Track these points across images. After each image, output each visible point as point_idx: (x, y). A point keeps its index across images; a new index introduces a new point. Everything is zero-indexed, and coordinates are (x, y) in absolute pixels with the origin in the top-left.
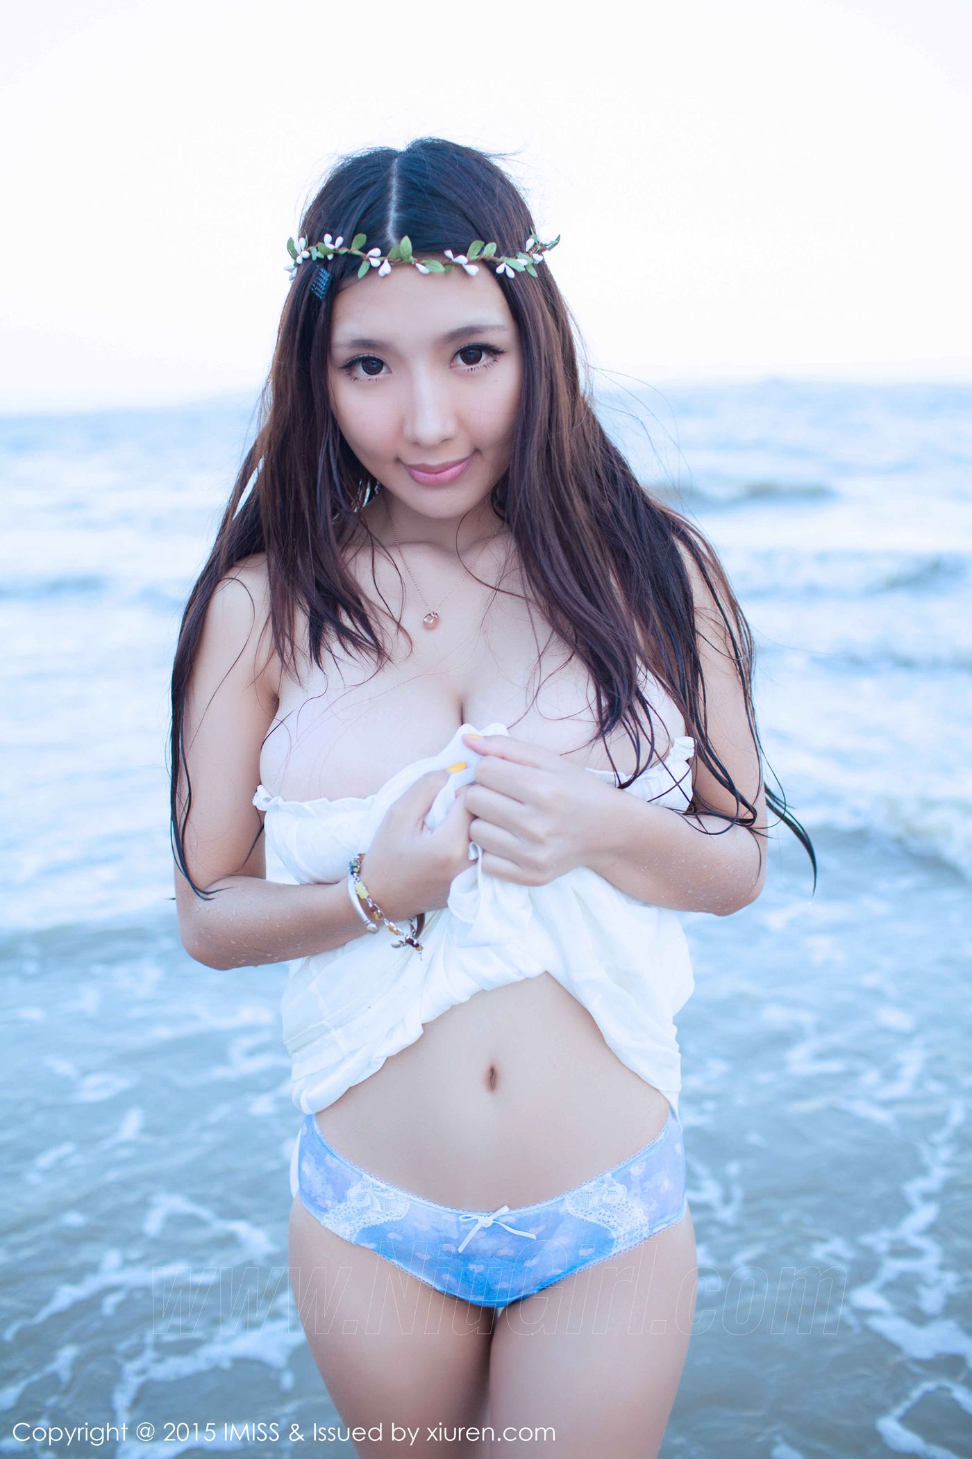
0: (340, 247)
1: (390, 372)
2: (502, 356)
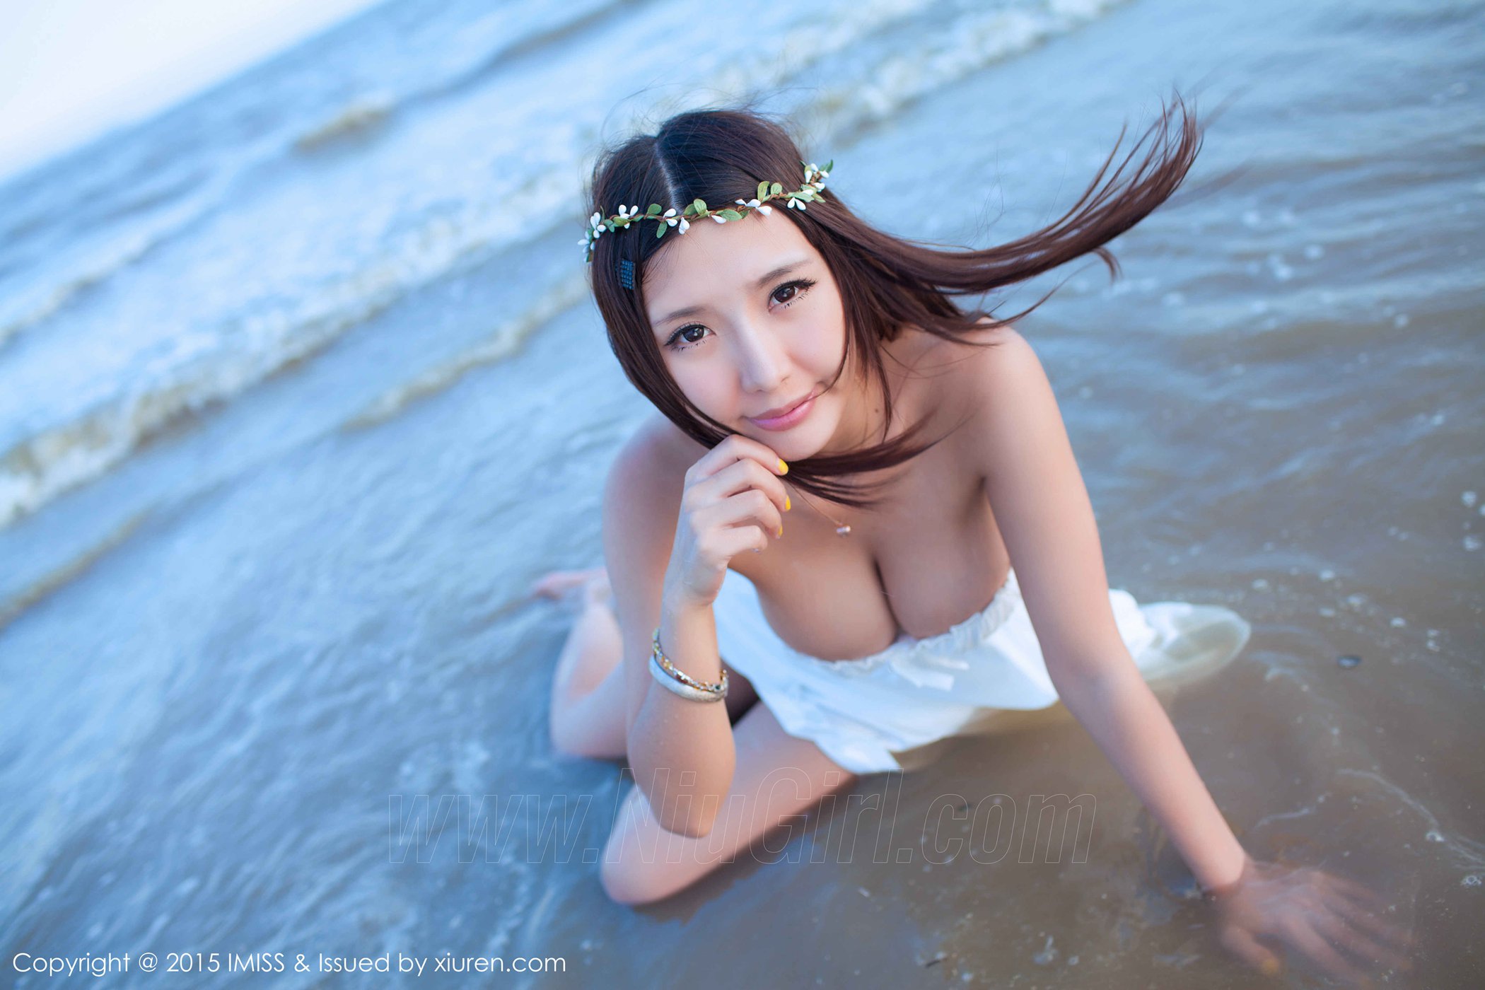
0: (636, 215)
1: (713, 333)
2: (815, 286)
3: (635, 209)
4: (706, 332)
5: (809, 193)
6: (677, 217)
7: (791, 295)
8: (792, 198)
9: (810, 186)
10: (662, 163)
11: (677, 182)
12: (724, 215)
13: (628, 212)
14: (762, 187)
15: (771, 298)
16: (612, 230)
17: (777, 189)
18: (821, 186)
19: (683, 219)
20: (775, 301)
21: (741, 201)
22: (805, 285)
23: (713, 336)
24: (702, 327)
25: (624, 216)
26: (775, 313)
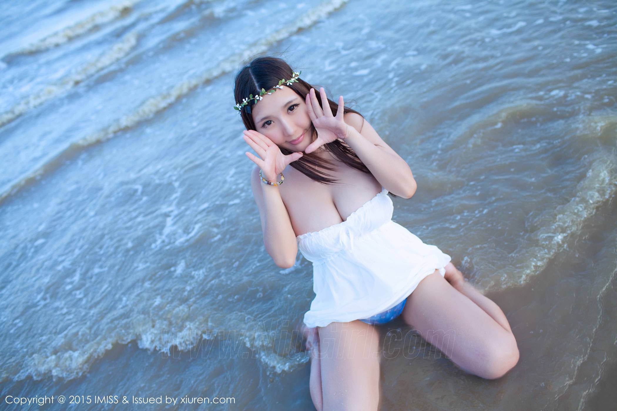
0: (248, 100)
2: (299, 105)
4: (272, 122)
7: (294, 109)
8: (288, 82)
9: (294, 78)
11: (258, 82)
12: (270, 92)
13: (245, 100)
14: (279, 81)
15: (288, 110)
16: (243, 106)
17: (283, 80)
18: (297, 78)
19: (260, 96)
20: (290, 111)
21: (274, 87)
22: (297, 105)
23: (274, 123)
24: (271, 121)
25: (245, 102)
26: (289, 114)
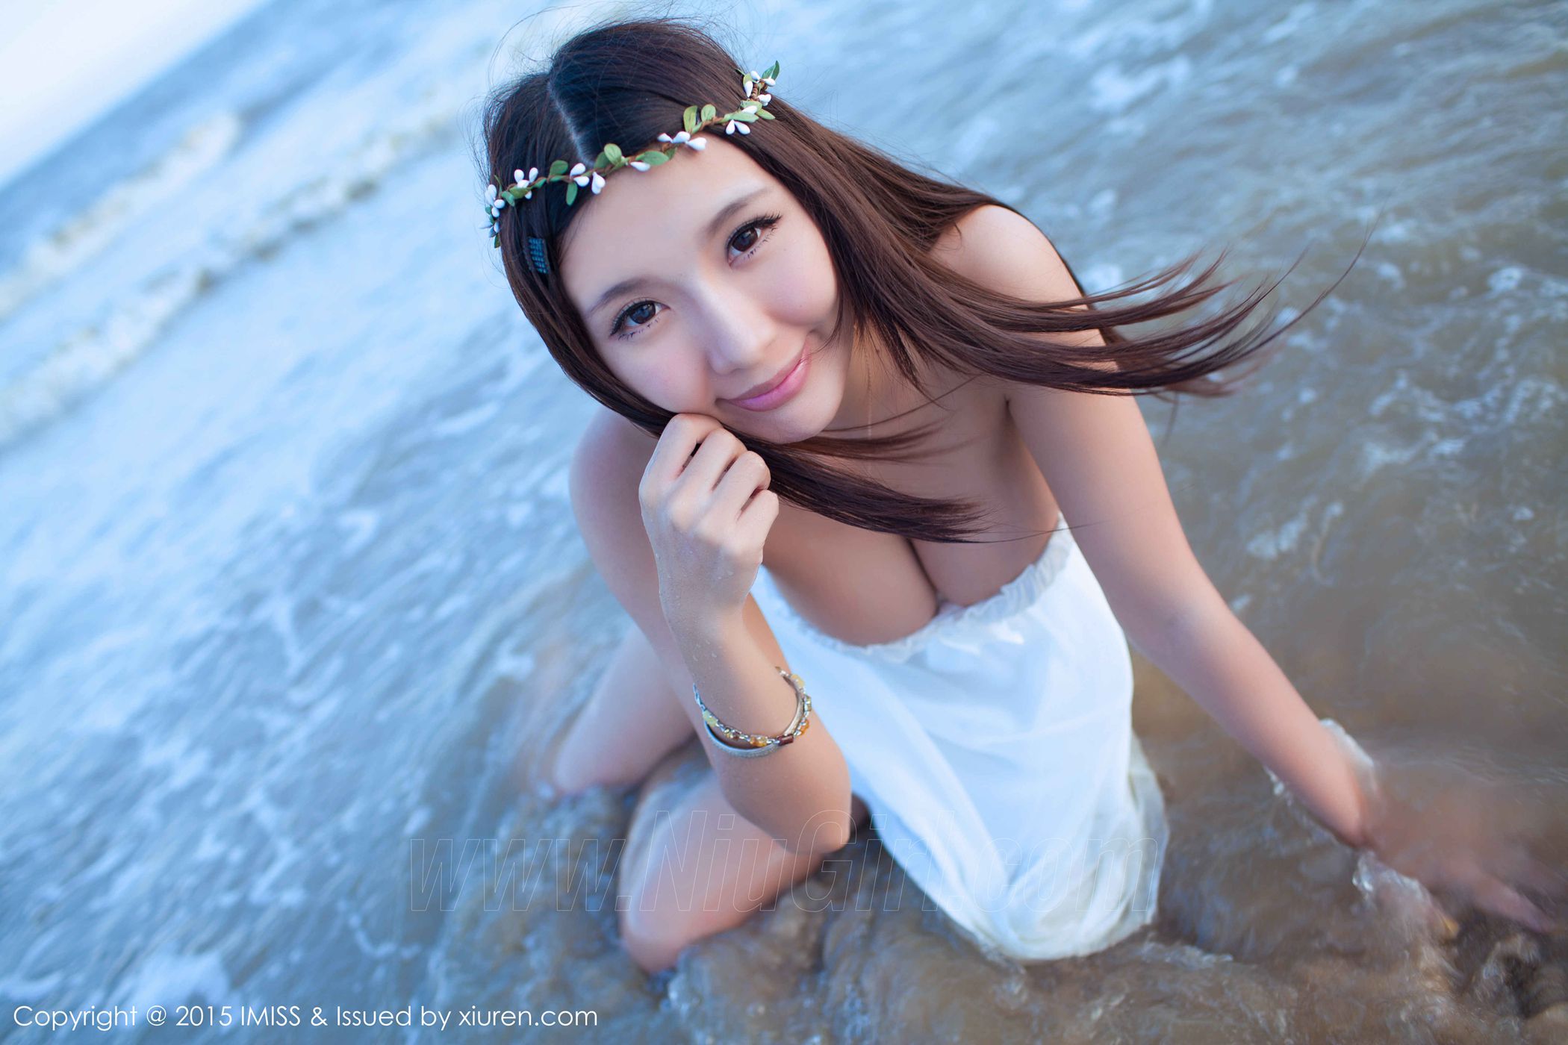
1: (666, 307)
2: (780, 222)
3: (534, 172)
4: (658, 309)
5: (751, 110)
6: (588, 173)
7: (753, 241)
8: (729, 121)
9: (752, 101)
10: (559, 106)
11: (581, 126)
12: (646, 159)
13: (526, 177)
14: (689, 115)
15: (728, 248)
16: (512, 203)
17: (709, 112)
18: (766, 99)
19: (595, 174)
20: (736, 252)
21: (664, 137)
22: (767, 222)
23: (667, 312)
24: (652, 303)
25: (522, 184)
26: (737, 267)
